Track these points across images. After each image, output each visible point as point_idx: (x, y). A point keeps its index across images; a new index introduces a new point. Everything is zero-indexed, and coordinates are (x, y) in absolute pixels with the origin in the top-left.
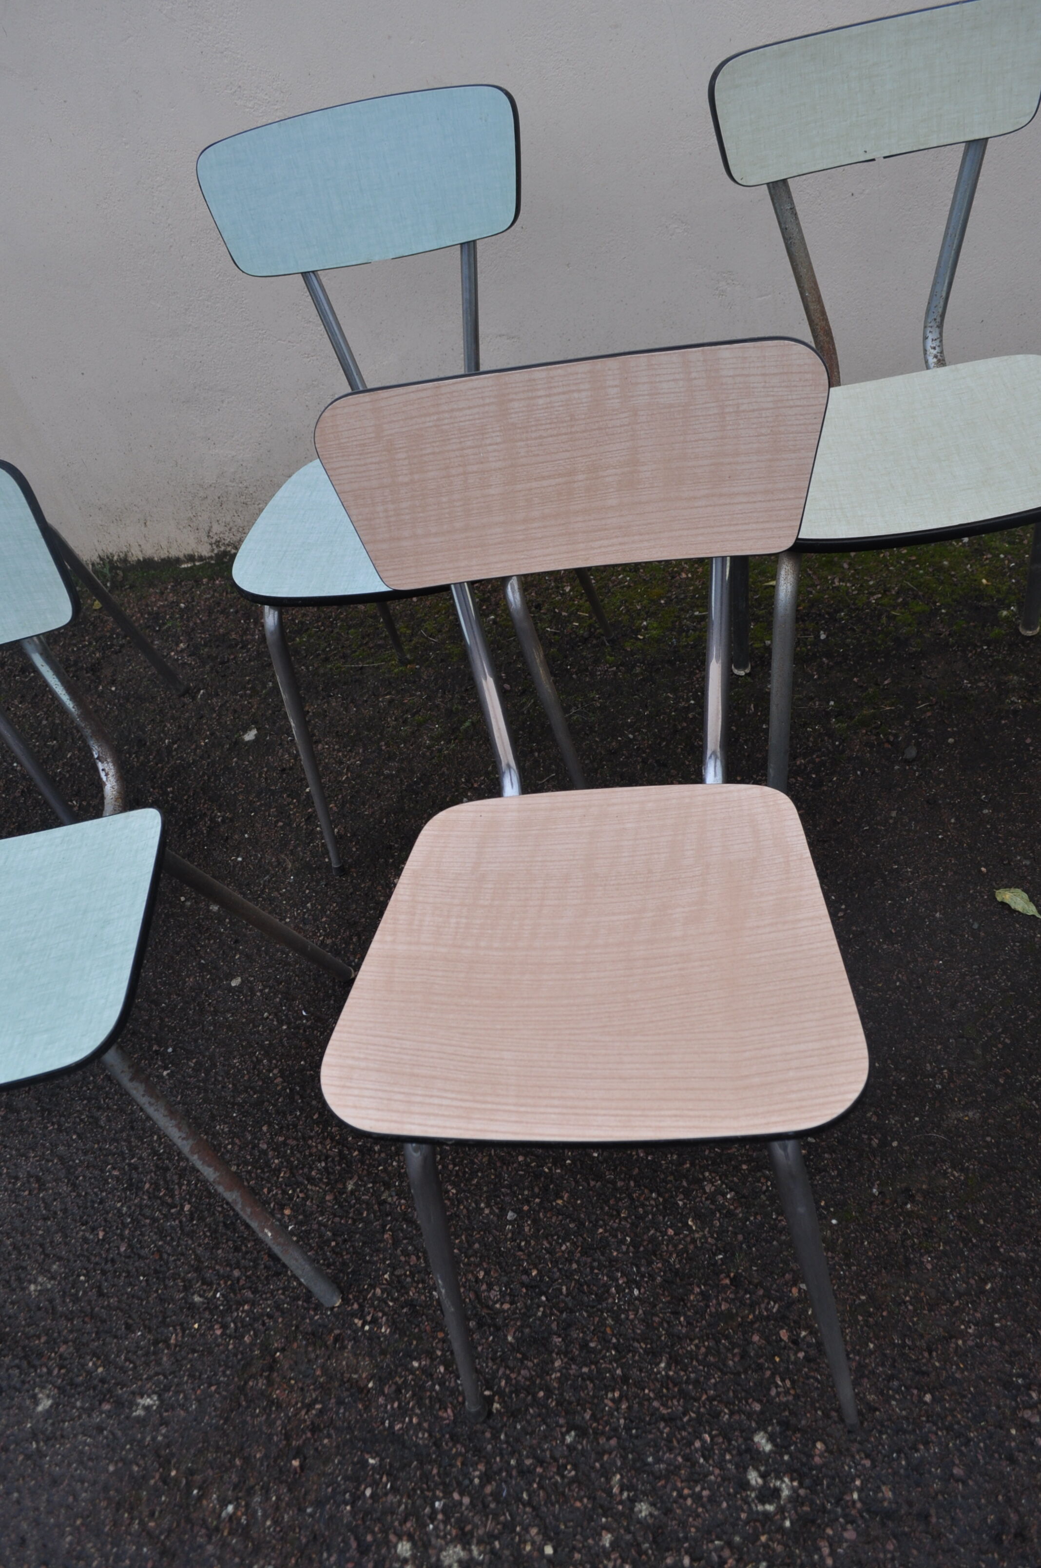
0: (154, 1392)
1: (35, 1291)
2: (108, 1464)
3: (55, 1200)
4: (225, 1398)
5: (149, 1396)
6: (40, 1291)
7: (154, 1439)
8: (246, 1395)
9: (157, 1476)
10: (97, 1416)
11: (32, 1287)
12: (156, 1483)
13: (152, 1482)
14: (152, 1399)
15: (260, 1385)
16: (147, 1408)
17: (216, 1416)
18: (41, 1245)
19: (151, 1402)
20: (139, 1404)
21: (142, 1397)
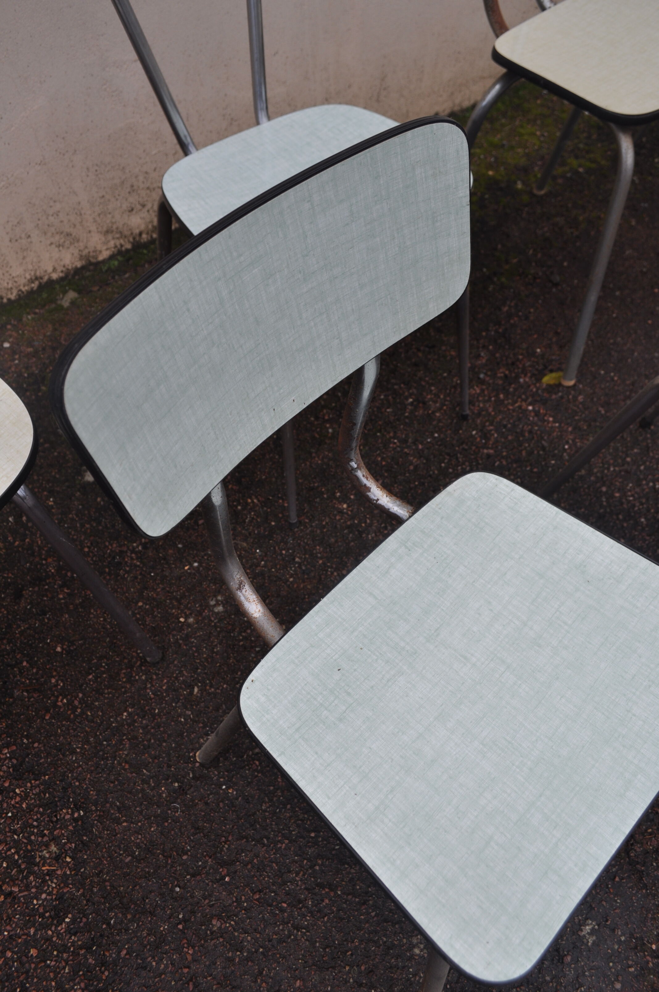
0: (587, 919)
1: (421, 950)
2: (613, 987)
3: (354, 885)
4: (629, 877)
5: (585, 925)
6: (425, 948)
7: (620, 942)
8: (638, 863)
9: (649, 958)
10: (570, 971)
11: (417, 951)
12: (653, 963)
13: (651, 965)
14: (588, 925)
15: (638, 850)
16: (592, 933)
17: (637, 892)
18: (386, 921)
19: (590, 927)
20: (584, 936)
21: (582, 930)
